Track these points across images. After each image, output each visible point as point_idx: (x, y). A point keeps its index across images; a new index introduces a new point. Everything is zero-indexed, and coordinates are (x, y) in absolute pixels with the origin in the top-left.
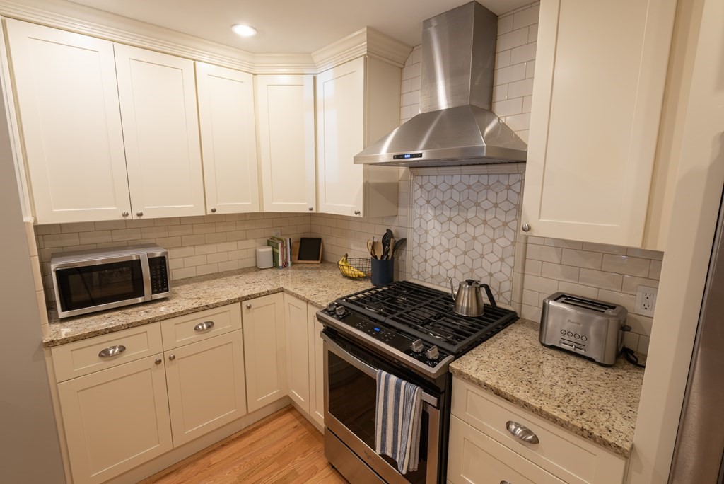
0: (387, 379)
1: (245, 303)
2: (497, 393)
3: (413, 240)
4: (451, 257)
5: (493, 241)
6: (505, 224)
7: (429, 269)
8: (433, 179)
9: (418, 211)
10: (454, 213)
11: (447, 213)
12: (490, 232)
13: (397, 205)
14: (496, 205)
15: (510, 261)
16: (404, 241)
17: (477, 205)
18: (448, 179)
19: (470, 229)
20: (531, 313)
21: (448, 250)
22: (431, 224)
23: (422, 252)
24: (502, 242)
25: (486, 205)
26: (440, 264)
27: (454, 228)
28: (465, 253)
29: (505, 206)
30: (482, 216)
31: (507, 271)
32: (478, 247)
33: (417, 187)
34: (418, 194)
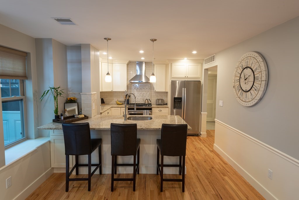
0: (145, 111)
1: (110, 109)
2: (155, 107)
3: (132, 95)
4: (140, 97)
6: (148, 91)
9: (133, 90)
11: (139, 90)
12: (146, 92)
15: (149, 96)
16: (130, 96)
17: (144, 88)
19: (143, 92)
20: (153, 103)
22: (135, 92)
24: (148, 94)
27: (140, 92)
30: (145, 90)
32: (144, 95)
33: (132, 86)
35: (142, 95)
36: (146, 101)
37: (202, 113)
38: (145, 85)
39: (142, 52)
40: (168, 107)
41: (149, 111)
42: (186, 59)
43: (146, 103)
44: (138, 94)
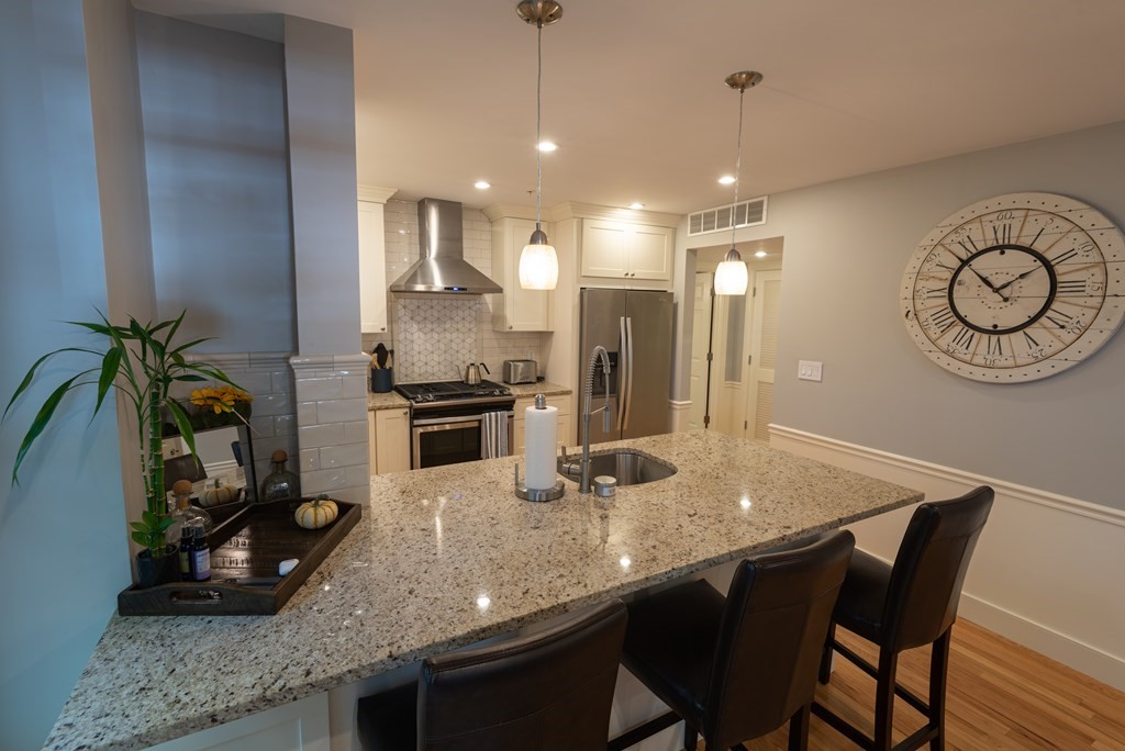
3: (400, 350)
4: (436, 358)
5: (464, 341)
6: (470, 330)
7: (416, 369)
8: (416, 302)
9: (403, 326)
10: (435, 326)
11: (429, 326)
12: (461, 335)
14: (463, 319)
15: (475, 351)
17: (452, 319)
18: (429, 302)
19: (448, 335)
21: (432, 352)
22: (416, 336)
23: (409, 359)
24: (469, 341)
25: (457, 319)
26: (426, 364)
27: (436, 336)
28: (445, 352)
29: (469, 319)
30: (455, 326)
31: (474, 358)
32: (454, 346)
33: (400, 307)
34: (402, 312)
35: (442, 347)
36: (472, 371)
37: (674, 402)
38: (454, 303)
40: (570, 392)
43: (474, 378)
44: (426, 341)
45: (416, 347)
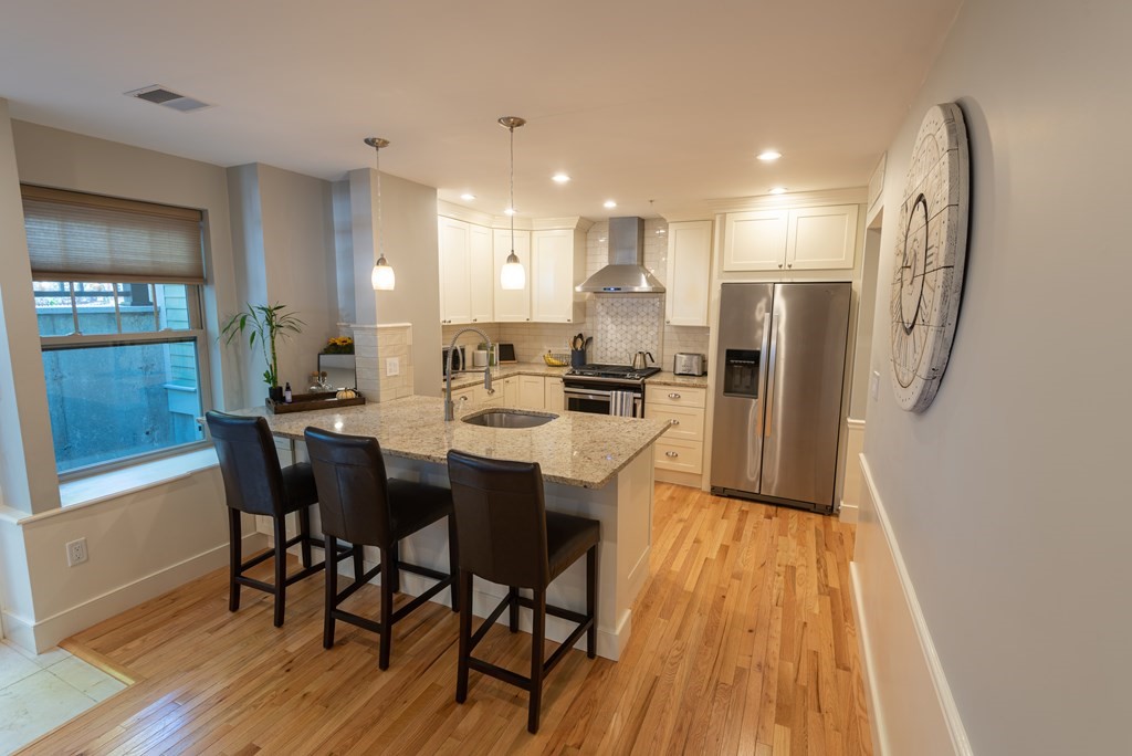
2: (665, 384)
3: (597, 338)
4: (624, 345)
6: (653, 324)
7: (609, 353)
8: (610, 300)
9: (600, 319)
10: (624, 319)
11: (620, 320)
12: (645, 329)
13: (585, 316)
15: (657, 342)
16: (591, 338)
18: (620, 300)
19: (634, 328)
20: (667, 366)
21: (621, 341)
22: (609, 327)
23: (604, 344)
24: (652, 333)
25: (642, 314)
26: (616, 350)
27: (624, 328)
28: (631, 341)
29: (653, 314)
30: (640, 320)
31: (655, 348)
32: (639, 336)
33: (599, 304)
34: (600, 308)
35: (629, 337)
36: (639, 358)
37: (849, 420)
38: (641, 300)
39: (561, 178)
40: (706, 387)
41: (632, 395)
42: (778, 190)
43: (639, 364)
44: (617, 331)
45: (609, 336)
